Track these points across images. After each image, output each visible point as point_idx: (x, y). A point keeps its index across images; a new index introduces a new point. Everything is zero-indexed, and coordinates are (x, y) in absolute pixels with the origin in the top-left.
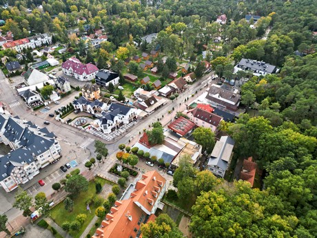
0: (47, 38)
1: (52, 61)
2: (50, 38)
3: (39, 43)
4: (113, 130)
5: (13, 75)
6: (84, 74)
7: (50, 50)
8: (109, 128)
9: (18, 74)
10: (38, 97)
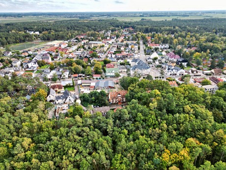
0: (167, 46)
1: (164, 53)
2: (168, 46)
3: (163, 47)
4: (171, 75)
5: (147, 54)
6: (173, 58)
7: (166, 50)
8: (170, 73)
9: (149, 54)
10: (152, 61)
